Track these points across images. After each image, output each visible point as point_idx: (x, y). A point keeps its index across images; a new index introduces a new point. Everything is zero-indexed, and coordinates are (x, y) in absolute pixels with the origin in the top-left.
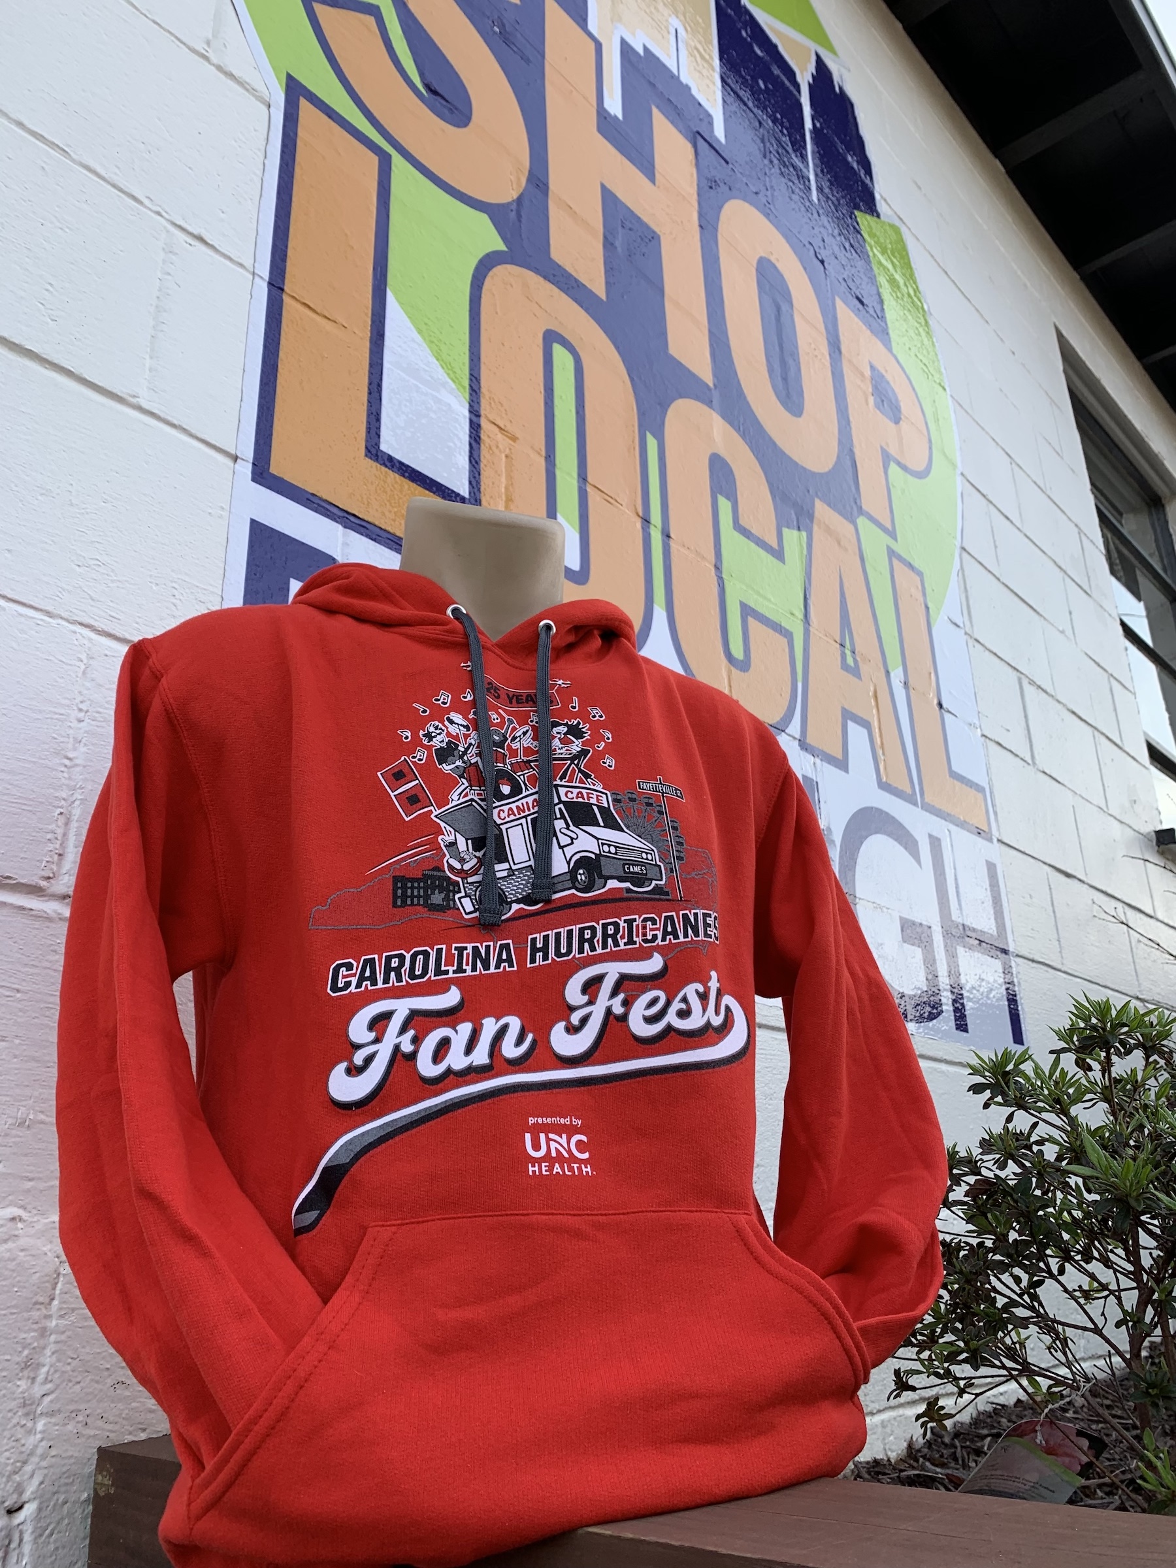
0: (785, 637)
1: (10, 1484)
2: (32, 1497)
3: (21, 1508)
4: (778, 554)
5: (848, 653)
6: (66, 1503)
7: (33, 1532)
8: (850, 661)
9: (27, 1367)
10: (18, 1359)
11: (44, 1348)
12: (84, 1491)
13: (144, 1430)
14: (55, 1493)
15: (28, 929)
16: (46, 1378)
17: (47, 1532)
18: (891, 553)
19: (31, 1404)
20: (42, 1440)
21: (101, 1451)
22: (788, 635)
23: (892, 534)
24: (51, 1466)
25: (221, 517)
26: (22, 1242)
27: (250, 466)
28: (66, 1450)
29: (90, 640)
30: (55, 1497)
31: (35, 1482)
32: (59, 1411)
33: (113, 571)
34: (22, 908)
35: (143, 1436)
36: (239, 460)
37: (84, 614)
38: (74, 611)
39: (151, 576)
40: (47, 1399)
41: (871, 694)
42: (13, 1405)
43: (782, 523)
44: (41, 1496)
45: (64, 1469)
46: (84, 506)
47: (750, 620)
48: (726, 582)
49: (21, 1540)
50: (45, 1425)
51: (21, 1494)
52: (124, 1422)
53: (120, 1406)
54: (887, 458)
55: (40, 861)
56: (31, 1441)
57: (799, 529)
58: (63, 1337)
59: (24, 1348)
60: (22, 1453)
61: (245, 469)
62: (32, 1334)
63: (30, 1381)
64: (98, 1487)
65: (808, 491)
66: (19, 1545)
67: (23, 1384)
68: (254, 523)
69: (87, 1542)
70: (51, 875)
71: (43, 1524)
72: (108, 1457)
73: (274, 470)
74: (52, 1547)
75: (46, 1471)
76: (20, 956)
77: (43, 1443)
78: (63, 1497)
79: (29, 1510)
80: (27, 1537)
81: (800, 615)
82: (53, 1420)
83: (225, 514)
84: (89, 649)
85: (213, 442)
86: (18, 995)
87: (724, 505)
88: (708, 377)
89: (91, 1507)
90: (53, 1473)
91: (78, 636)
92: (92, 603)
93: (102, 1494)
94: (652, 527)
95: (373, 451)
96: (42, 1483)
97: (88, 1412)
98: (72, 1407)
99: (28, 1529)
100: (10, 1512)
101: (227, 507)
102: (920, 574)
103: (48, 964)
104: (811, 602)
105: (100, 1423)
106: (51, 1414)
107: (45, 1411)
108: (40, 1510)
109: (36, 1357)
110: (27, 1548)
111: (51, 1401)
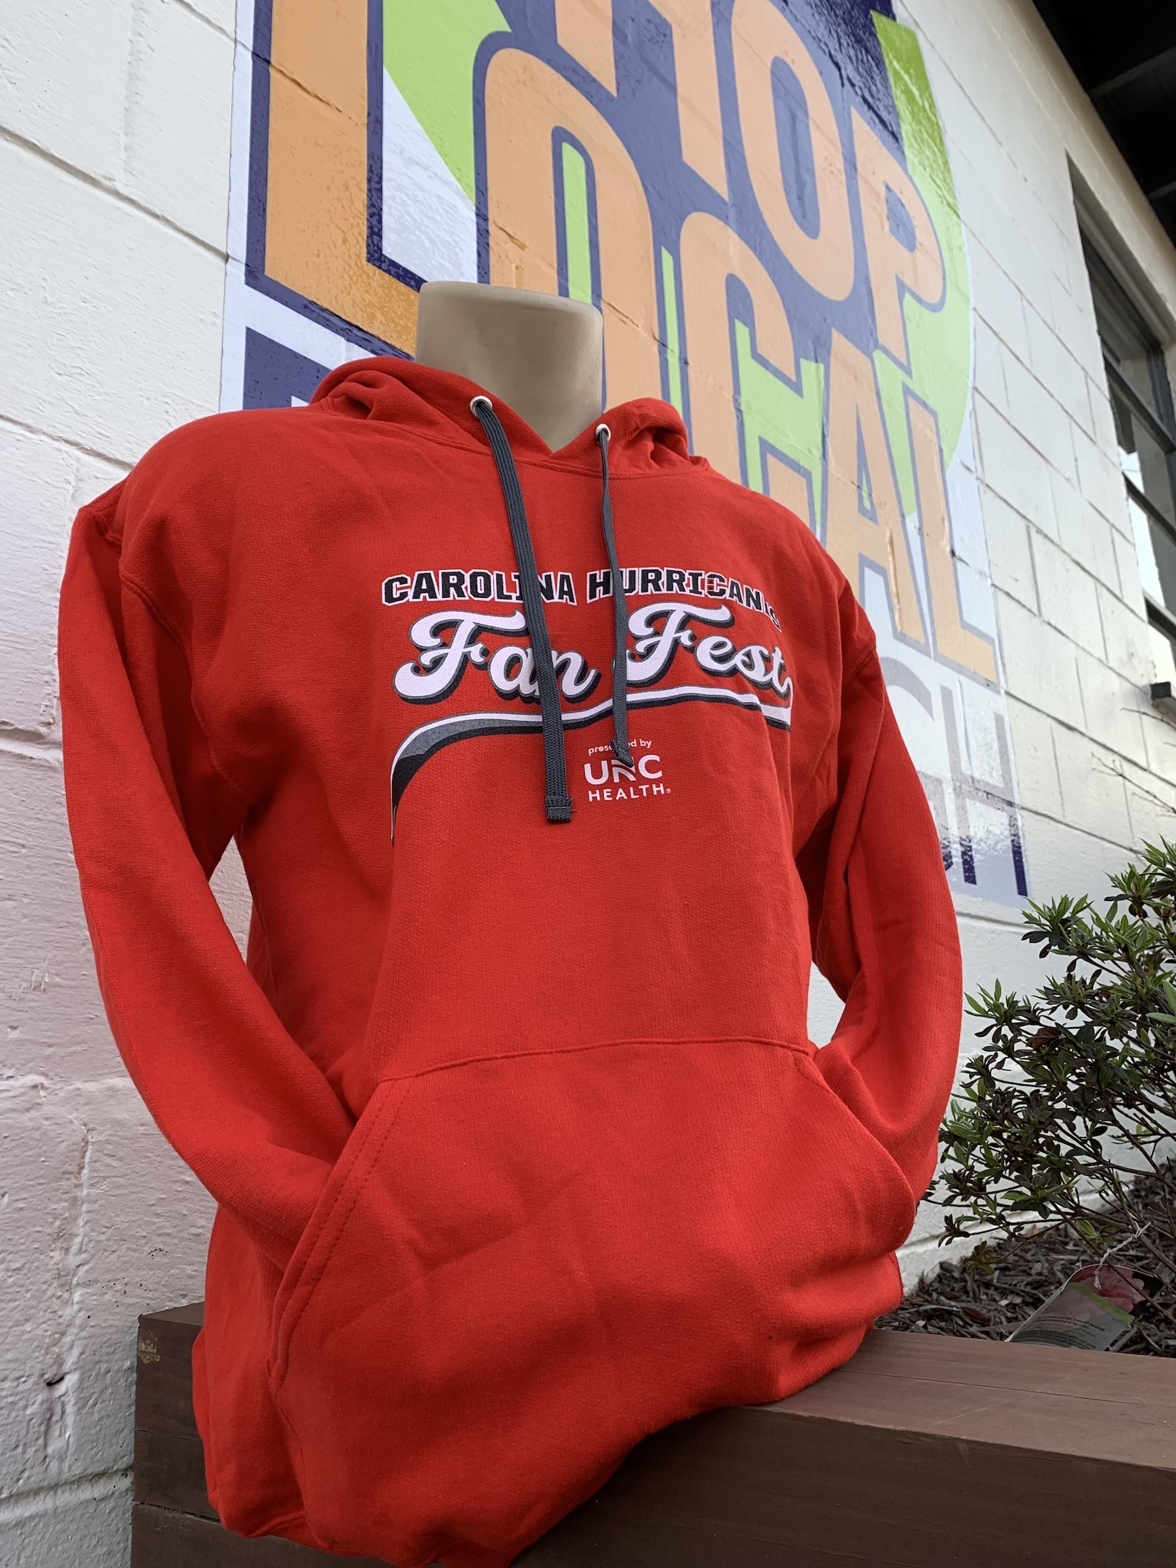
0: (803, 476)
1: (49, 1356)
2: (74, 1367)
3: (62, 1379)
4: (796, 387)
5: (865, 495)
6: (109, 1372)
7: (75, 1404)
8: (867, 505)
9: (59, 1238)
10: (49, 1231)
11: (76, 1219)
12: (126, 1359)
13: (185, 1296)
14: (97, 1362)
15: (30, 780)
16: (81, 1248)
17: (91, 1402)
18: (907, 391)
19: (66, 1275)
20: (80, 1311)
21: (141, 1318)
22: (807, 475)
23: (907, 370)
24: (92, 1336)
25: (214, 324)
26: (48, 1110)
27: (243, 268)
28: (106, 1320)
29: (78, 459)
30: (98, 1366)
31: (76, 1352)
32: (96, 1281)
33: (98, 382)
34: (21, 757)
35: (184, 1302)
36: (230, 260)
37: (69, 430)
38: (58, 425)
39: (140, 389)
40: (82, 1270)
41: (887, 539)
42: (48, 1276)
43: (800, 353)
44: (82, 1367)
45: (105, 1339)
46: (62, 305)
47: (769, 457)
48: (745, 415)
49: (63, 1413)
50: (82, 1295)
51: (61, 1365)
52: (164, 1289)
53: (159, 1273)
54: (902, 289)
55: (39, 705)
56: (69, 1312)
57: (816, 361)
58: (96, 1206)
59: (55, 1218)
60: (59, 1324)
61: (238, 270)
62: (64, 1204)
63: (63, 1251)
64: (142, 1356)
65: (825, 320)
66: (62, 1418)
67: (57, 1255)
68: (250, 333)
69: (133, 1409)
70: (51, 721)
71: (86, 1394)
72: (150, 1325)
73: (269, 272)
74: (96, 1417)
75: (85, 1342)
76: (23, 809)
77: (80, 1314)
78: (105, 1366)
79: (70, 1381)
80: (70, 1409)
81: (818, 453)
82: (89, 1291)
83: (219, 321)
84: (77, 470)
85: (201, 238)
86: (24, 851)
87: (742, 331)
88: (723, 191)
89: (135, 1375)
90: (94, 1343)
91: (66, 456)
92: (78, 418)
93: (146, 1362)
94: (669, 352)
95: (376, 256)
96: (82, 1353)
97: (125, 1281)
98: (108, 1277)
99: (71, 1400)
100: (50, 1384)
101: (219, 312)
102: (933, 413)
103: (53, 818)
104: (828, 440)
105: (139, 1291)
106: (88, 1284)
107: (81, 1282)
108: (82, 1380)
109: (68, 1227)
110: (70, 1420)
111: (87, 1272)
